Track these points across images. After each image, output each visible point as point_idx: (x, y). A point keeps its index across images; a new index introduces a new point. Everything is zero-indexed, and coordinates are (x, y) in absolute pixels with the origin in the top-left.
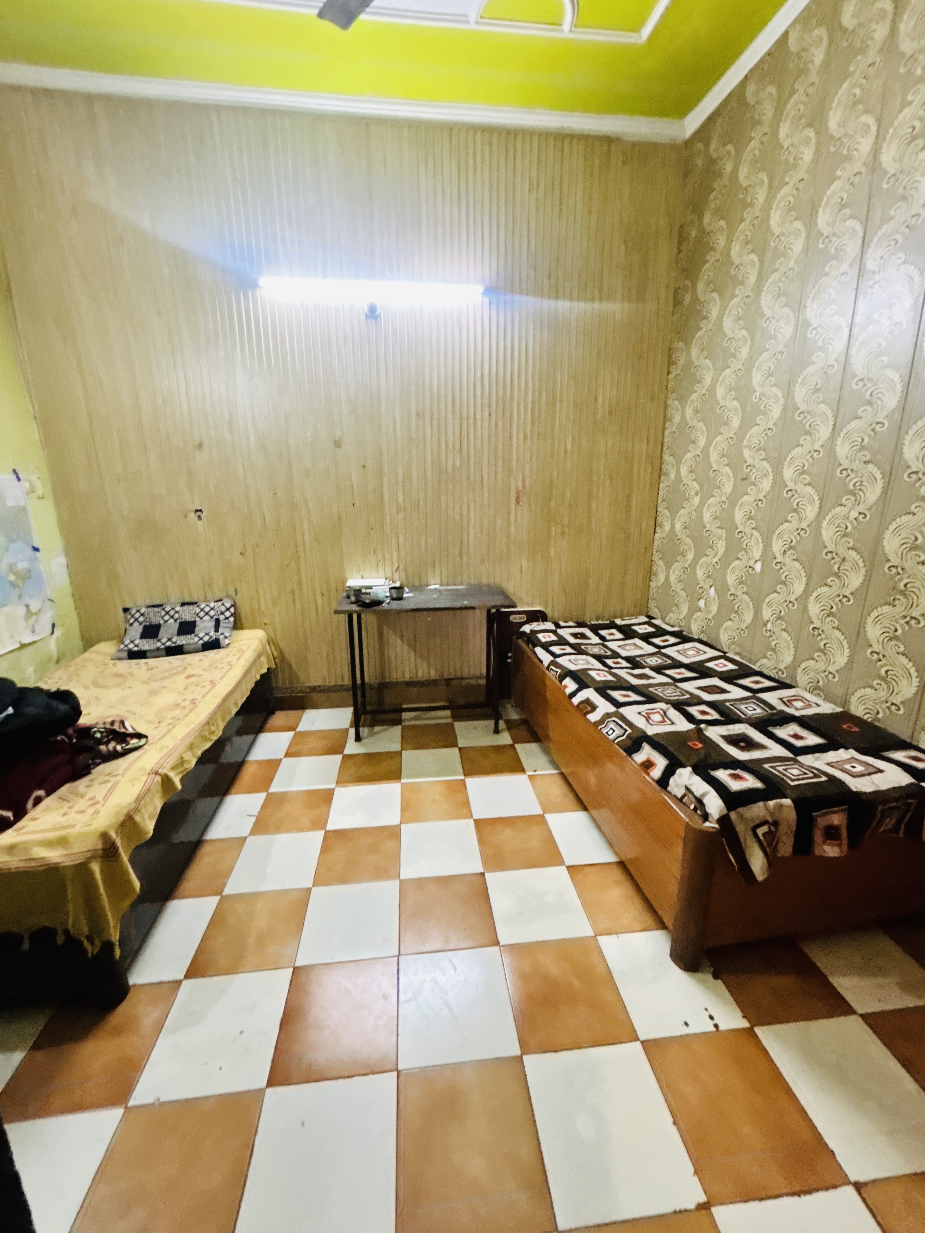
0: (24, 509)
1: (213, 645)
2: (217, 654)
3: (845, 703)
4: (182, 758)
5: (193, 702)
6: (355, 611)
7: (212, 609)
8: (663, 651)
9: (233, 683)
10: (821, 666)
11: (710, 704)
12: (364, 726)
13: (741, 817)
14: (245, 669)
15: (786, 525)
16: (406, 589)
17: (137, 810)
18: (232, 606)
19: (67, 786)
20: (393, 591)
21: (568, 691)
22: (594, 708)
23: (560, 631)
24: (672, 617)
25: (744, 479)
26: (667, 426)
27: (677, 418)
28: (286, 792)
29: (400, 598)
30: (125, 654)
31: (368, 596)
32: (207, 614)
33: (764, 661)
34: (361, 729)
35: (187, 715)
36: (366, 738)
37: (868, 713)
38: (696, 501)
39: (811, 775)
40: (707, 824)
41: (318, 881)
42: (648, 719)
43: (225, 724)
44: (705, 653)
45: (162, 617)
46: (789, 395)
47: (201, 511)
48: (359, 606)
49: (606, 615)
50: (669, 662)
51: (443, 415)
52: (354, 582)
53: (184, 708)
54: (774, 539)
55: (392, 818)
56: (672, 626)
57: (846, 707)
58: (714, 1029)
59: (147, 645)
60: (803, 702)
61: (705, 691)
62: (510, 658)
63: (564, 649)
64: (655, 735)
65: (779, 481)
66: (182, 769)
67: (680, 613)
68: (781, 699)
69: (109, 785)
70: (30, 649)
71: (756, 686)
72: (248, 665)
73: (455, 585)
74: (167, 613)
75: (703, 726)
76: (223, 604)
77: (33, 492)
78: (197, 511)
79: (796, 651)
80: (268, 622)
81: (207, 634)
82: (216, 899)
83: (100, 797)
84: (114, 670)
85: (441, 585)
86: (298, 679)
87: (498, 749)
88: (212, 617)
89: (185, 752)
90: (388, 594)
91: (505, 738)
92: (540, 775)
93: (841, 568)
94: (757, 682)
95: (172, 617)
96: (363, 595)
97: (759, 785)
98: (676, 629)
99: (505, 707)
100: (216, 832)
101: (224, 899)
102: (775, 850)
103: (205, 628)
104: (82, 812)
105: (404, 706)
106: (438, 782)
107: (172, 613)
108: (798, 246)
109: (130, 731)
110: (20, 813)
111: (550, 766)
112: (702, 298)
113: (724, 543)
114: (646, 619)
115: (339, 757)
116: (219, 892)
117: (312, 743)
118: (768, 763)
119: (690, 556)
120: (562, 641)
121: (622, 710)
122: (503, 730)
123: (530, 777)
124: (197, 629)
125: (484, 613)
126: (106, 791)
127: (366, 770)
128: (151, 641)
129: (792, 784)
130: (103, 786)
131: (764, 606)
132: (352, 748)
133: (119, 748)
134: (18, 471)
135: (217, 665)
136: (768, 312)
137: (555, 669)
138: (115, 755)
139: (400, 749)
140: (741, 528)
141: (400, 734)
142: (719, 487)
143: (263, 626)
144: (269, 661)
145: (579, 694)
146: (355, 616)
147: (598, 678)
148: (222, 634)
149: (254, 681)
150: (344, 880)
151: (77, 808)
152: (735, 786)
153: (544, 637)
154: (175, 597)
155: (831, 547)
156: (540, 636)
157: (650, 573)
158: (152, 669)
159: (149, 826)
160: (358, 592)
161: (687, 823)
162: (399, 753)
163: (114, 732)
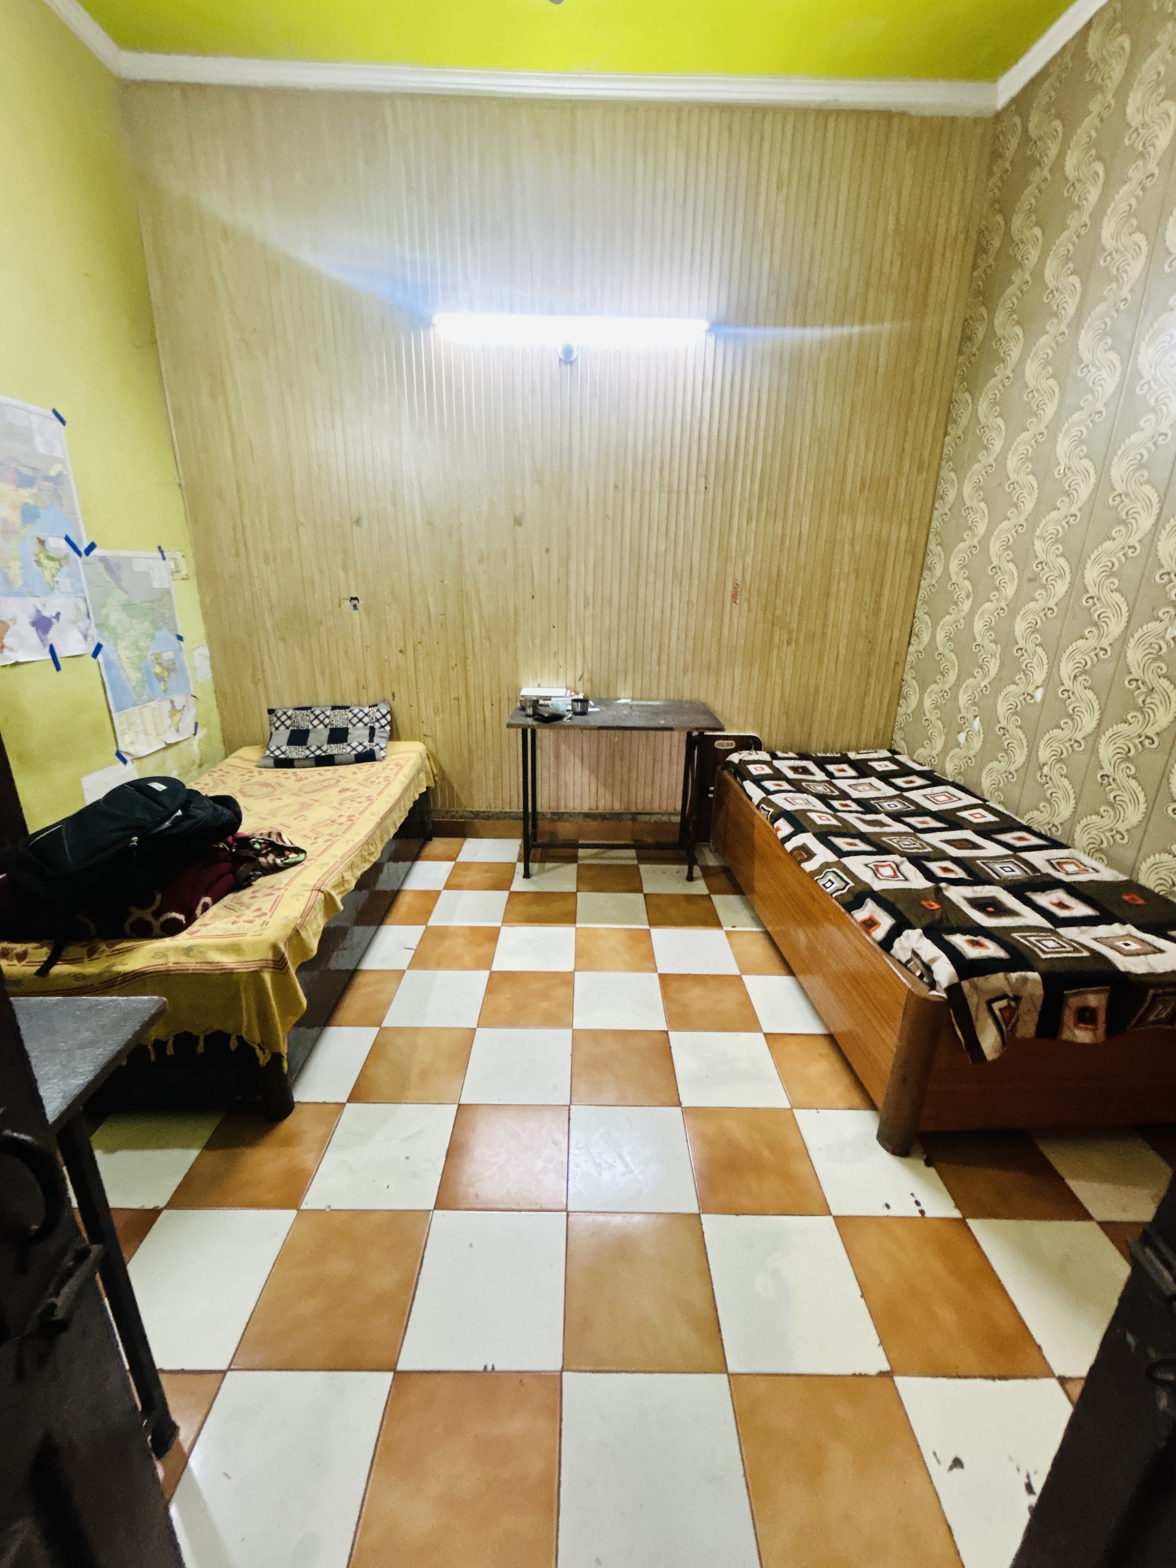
0: (168, 592)
1: (368, 757)
2: (373, 766)
3: (1133, 870)
4: (343, 878)
5: (350, 818)
6: (529, 726)
7: (366, 715)
8: (906, 794)
9: (392, 801)
10: (1107, 822)
11: (956, 861)
12: (534, 861)
13: (975, 987)
14: (404, 786)
15: (1081, 642)
16: (591, 703)
17: (302, 925)
18: (388, 712)
19: (230, 896)
20: (575, 704)
21: (781, 835)
22: (810, 855)
23: (776, 763)
24: (922, 753)
25: (1030, 580)
26: (937, 505)
27: (951, 496)
28: (448, 927)
29: (584, 713)
30: (271, 762)
31: (547, 709)
32: (360, 720)
33: (1036, 813)
34: (530, 864)
35: (345, 832)
36: (536, 874)
37: (1161, 884)
38: (966, 606)
39: (1069, 949)
40: (934, 993)
41: (485, 1020)
42: (876, 872)
43: (384, 845)
44: (960, 799)
45: (311, 722)
46: (1103, 471)
47: (356, 599)
48: (536, 720)
49: (838, 746)
50: (912, 808)
51: (647, 488)
52: (530, 691)
53: (341, 824)
54: (1064, 660)
55: (566, 964)
56: (921, 764)
57: (1134, 875)
58: (919, 1215)
59: (295, 752)
60: (1077, 865)
61: (951, 845)
62: (712, 792)
63: (780, 785)
64: (883, 890)
65: (1077, 586)
66: (342, 889)
67: (932, 748)
68: (1048, 861)
69: (273, 898)
70: (174, 750)
71: (1019, 844)
72: (407, 781)
73: (649, 700)
74: (317, 717)
75: (943, 885)
76: (378, 710)
77: (178, 572)
78: (352, 599)
79: (1077, 803)
80: (429, 733)
81: (361, 744)
82: (375, 1030)
83: (266, 908)
84: (257, 778)
85: (633, 699)
86: (460, 804)
87: (691, 898)
88: (366, 725)
89: (345, 871)
90: (570, 708)
91: (700, 887)
92: (741, 932)
93: (1147, 702)
94: (1020, 839)
95: (322, 722)
96: (540, 708)
97: (1001, 954)
98: (926, 768)
99: (702, 852)
100: (371, 963)
101: (383, 1030)
102: (1014, 1029)
103: (359, 736)
104: (250, 922)
105: (580, 842)
106: (620, 929)
107: (321, 717)
108: (1136, 268)
109: (288, 844)
110: (191, 918)
111: (753, 923)
112: (999, 331)
113: (998, 662)
114: (889, 755)
115: (506, 894)
116: (379, 1025)
117: (473, 876)
118: (1017, 932)
119: (952, 677)
120: (778, 775)
121: (845, 860)
122: (697, 878)
123: (728, 933)
124: (349, 737)
125: (684, 737)
126: (271, 903)
127: (535, 909)
128: (300, 748)
129: (1043, 956)
130: (268, 898)
131: (1042, 745)
132: (519, 884)
133: (278, 861)
134: (163, 548)
135: (372, 779)
136: (1086, 356)
137: (766, 808)
138: (275, 869)
139: (574, 890)
140: (1021, 644)
141: (575, 874)
142: (997, 589)
143: (422, 738)
144: (428, 778)
145: (794, 839)
146: (529, 731)
147: (819, 822)
148: (377, 744)
149: (413, 800)
150: (511, 1023)
151: (245, 918)
152: (972, 953)
153: (755, 769)
154: (324, 698)
155: (1136, 673)
156: (751, 768)
157: (898, 695)
158: (300, 780)
159: (314, 944)
160: (535, 703)
161: (909, 990)
162: (574, 894)
163: (272, 844)
